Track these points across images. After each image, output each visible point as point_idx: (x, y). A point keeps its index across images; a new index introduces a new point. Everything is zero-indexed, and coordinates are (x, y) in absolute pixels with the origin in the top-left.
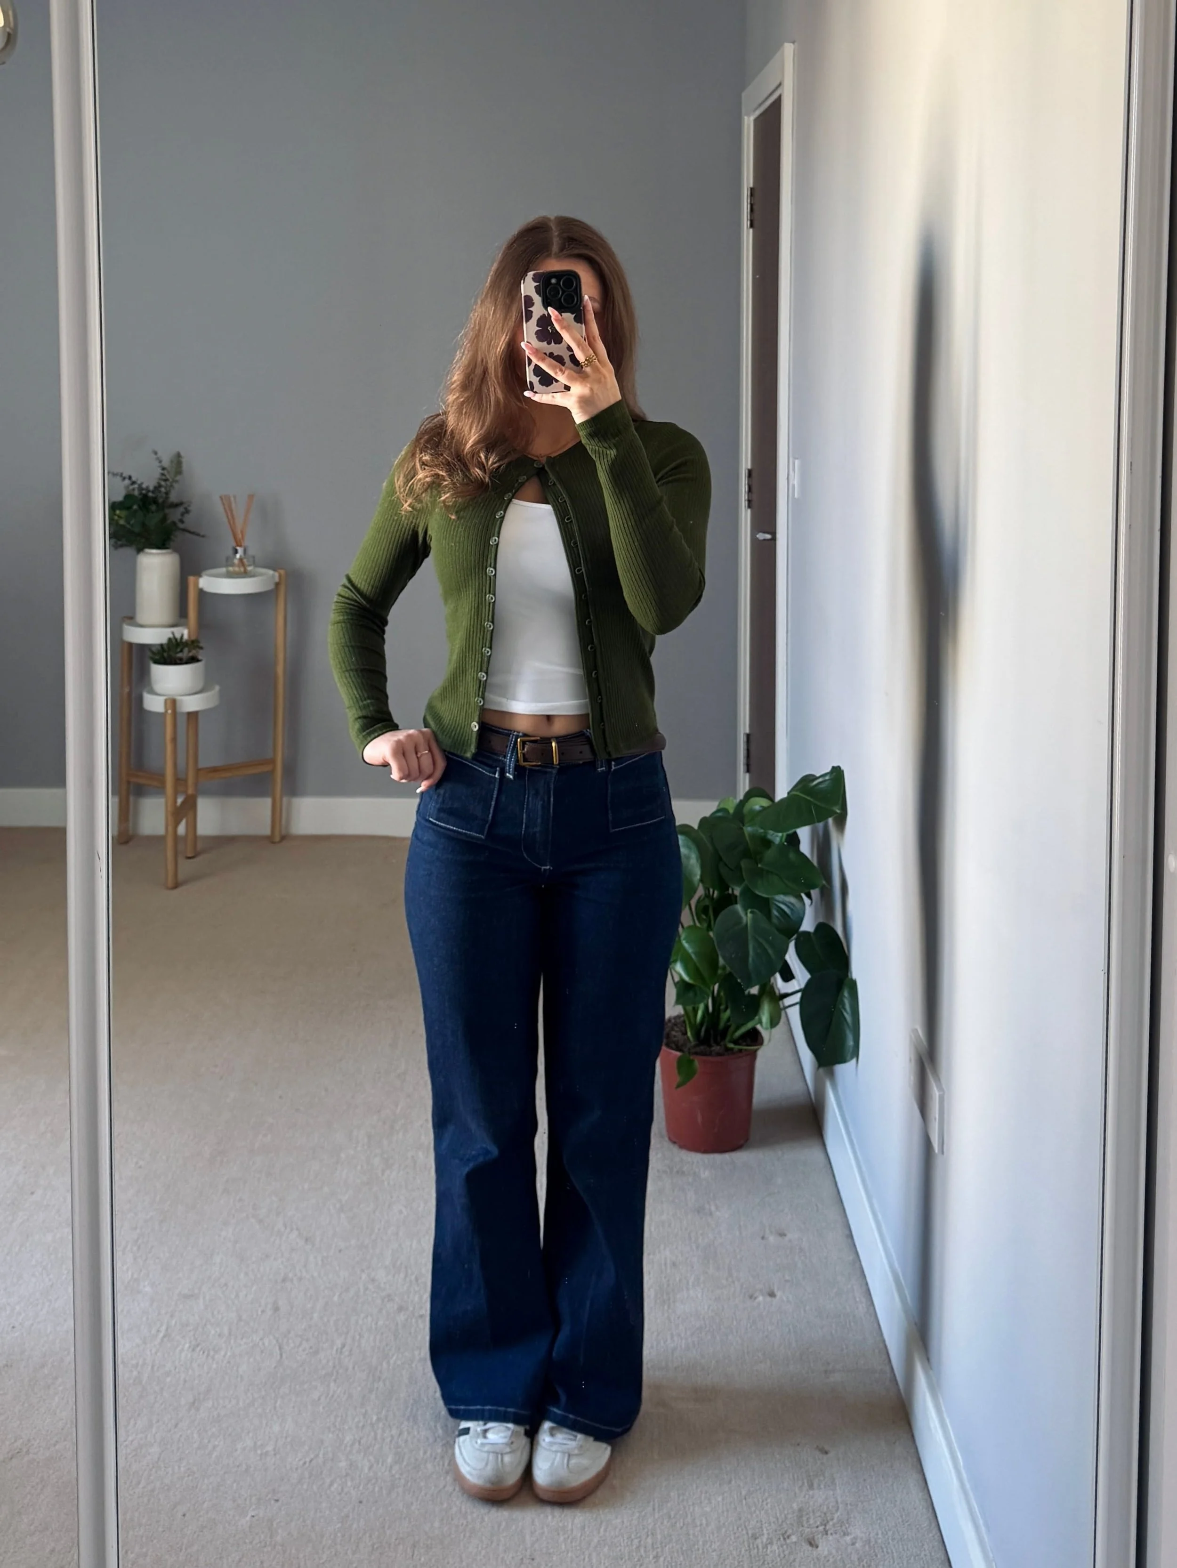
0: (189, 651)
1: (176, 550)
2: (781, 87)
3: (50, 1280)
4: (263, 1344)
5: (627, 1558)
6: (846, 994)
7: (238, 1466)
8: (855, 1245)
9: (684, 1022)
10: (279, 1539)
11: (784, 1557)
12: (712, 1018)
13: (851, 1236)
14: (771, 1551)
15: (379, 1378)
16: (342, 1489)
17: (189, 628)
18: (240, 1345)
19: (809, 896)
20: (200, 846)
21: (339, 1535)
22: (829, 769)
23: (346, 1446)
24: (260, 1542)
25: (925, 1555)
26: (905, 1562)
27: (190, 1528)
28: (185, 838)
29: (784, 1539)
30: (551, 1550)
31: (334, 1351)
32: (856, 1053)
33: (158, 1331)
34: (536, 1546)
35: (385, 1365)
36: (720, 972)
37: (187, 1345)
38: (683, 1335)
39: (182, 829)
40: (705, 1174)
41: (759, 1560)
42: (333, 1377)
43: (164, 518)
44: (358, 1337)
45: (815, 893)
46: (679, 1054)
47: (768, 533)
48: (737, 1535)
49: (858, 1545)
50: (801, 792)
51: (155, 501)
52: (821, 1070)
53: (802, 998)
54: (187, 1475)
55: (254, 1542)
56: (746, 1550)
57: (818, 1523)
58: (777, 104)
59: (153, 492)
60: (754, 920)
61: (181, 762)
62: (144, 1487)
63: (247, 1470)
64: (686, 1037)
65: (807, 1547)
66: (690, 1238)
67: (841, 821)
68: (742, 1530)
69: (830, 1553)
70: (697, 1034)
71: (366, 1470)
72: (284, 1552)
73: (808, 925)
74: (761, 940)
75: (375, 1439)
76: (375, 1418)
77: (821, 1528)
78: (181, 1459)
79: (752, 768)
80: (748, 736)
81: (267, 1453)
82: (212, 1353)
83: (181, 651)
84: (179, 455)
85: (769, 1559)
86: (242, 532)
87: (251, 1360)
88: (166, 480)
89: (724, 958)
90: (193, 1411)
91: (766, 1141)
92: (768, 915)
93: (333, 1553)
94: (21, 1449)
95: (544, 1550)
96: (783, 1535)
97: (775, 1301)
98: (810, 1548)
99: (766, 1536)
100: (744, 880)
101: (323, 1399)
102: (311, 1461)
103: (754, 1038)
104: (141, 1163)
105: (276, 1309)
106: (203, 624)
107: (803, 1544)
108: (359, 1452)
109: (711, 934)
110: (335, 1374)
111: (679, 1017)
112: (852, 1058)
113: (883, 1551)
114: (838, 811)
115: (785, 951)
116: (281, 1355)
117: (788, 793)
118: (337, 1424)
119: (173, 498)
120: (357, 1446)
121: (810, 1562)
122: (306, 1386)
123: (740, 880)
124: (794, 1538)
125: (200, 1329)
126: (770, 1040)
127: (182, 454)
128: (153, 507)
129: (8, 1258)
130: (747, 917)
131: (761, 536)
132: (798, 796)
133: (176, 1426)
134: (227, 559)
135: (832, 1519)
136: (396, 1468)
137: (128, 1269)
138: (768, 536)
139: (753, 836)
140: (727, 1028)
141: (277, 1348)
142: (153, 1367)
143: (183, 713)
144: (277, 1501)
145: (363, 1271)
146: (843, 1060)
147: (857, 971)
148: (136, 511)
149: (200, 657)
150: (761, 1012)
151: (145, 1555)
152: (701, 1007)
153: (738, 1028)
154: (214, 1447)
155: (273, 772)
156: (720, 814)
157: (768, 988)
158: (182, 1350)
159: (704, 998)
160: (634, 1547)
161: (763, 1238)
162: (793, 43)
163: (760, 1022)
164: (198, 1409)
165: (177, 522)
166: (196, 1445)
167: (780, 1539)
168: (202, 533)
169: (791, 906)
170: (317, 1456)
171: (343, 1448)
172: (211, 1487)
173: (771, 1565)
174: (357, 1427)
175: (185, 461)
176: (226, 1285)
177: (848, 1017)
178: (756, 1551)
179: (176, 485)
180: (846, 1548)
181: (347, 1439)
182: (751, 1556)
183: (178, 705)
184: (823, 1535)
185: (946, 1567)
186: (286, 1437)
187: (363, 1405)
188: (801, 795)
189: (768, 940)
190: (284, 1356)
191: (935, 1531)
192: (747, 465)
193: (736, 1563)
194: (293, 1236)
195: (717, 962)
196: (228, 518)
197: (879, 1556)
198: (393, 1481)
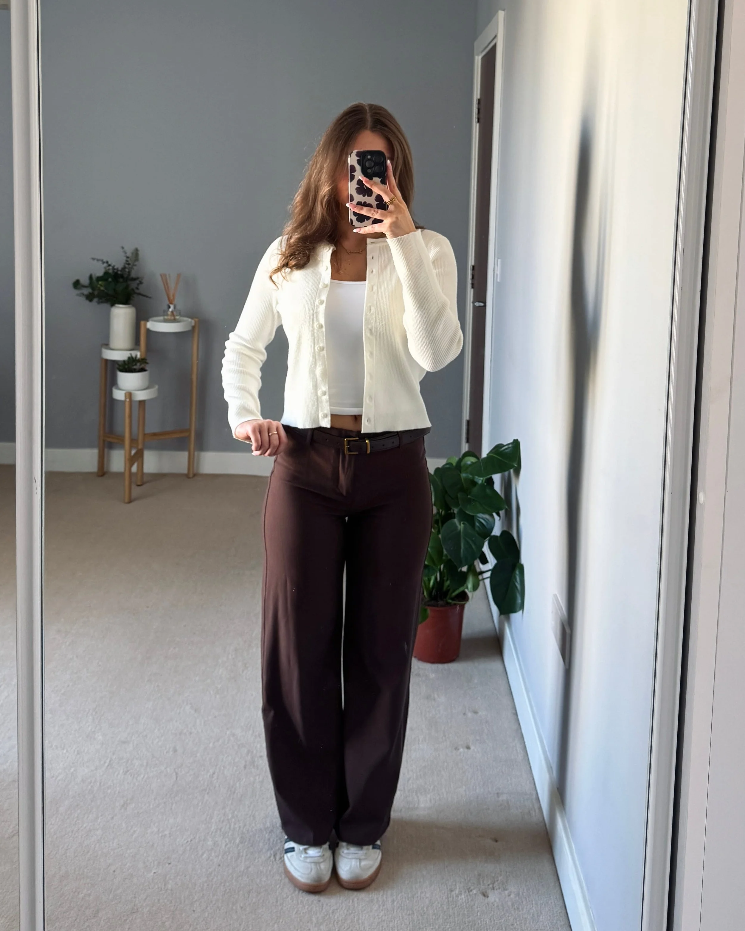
0: (141, 365)
1: (134, 305)
2: (497, 37)
4: (166, 771)
6: (517, 572)
7: (148, 843)
8: (518, 720)
10: (169, 886)
11: (468, 902)
12: (439, 584)
13: (516, 714)
14: (461, 899)
15: (234, 792)
16: (209, 858)
17: (141, 351)
18: (153, 772)
19: (498, 514)
20: (145, 479)
21: (205, 884)
22: (511, 441)
23: (212, 832)
24: (158, 888)
25: (551, 903)
26: (539, 906)
27: (118, 879)
28: (136, 474)
29: (469, 892)
31: (208, 776)
32: (522, 607)
33: (105, 762)
35: (238, 785)
36: (444, 558)
37: (121, 771)
38: (414, 771)
39: (134, 469)
40: (432, 676)
41: (453, 904)
42: (207, 792)
43: (127, 287)
44: (222, 768)
45: (501, 512)
47: (481, 302)
48: (440, 889)
49: (512, 896)
50: (495, 454)
51: (122, 276)
52: (502, 616)
53: (492, 574)
54: (117, 847)
55: (154, 889)
56: (446, 898)
57: (489, 883)
58: (494, 48)
59: (121, 271)
60: (465, 528)
61: (135, 428)
62: (91, 855)
63: (153, 845)
65: (481, 897)
66: (421, 714)
67: (517, 471)
68: (444, 886)
69: (495, 901)
70: (430, 594)
71: (223, 847)
72: (172, 894)
73: (497, 531)
74: (468, 540)
75: (230, 828)
76: (230, 816)
77: (491, 886)
78: (114, 838)
79: (470, 440)
80: (468, 422)
81: (165, 835)
82: (136, 776)
83: (136, 365)
84: (137, 250)
85: (459, 903)
86: (173, 296)
87: (159, 780)
88: (129, 264)
89: (446, 550)
90: (123, 810)
91: (469, 657)
92: (473, 525)
93: (201, 895)
96: (468, 889)
97: (470, 751)
98: (484, 898)
99: (458, 890)
100: (459, 505)
101: (200, 804)
102: (191, 841)
103: (464, 597)
104: (100, 663)
105: (175, 751)
106: (148, 349)
107: (480, 895)
108: (220, 836)
109: (440, 536)
110: (208, 789)
112: (520, 610)
113: (526, 901)
114: (516, 465)
115: (482, 546)
116: (177, 779)
117: (488, 455)
118: (208, 820)
119: (133, 275)
120: (218, 832)
121: (483, 906)
122: (190, 796)
123: (457, 505)
124: (474, 891)
125: (130, 762)
126: (472, 598)
127: (139, 249)
128: (121, 280)
130: (461, 527)
131: (477, 304)
132: (493, 456)
133: (112, 818)
134: (164, 311)
135: (497, 881)
136: (241, 846)
137: (89, 726)
138: (482, 304)
139: (466, 479)
140: (448, 591)
141: (174, 774)
142: (100, 783)
143: (136, 401)
144: (170, 864)
145: (228, 729)
146: (515, 611)
147: (525, 559)
148: (110, 282)
149: (147, 368)
150: (467, 582)
151: (89, 895)
152: (433, 578)
153: (454, 591)
154: (134, 832)
155: (189, 437)
156: (448, 466)
157: (472, 568)
158: (118, 774)
159: (434, 572)
161: (464, 714)
162: (504, 10)
163: (467, 588)
164: (126, 809)
165: (134, 288)
166: (123, 830)
167: (466, 891)
168: (150, 296)
169: (487, 520)
170: (195, 838)
171: (210, 833)
172: (131, 855)
173: (460, 907)
174: (219, 821)
175: (140, 253)
176: (146, 736)
177: (518, 586)
178: (451, 899)
179: (135, 267)
180: (505, 898)
181: (213, 828)
182: (448, 901)
183: (133, 396)
184: (491, 890)
185: (564, 911)
186: (177, 827)
187: (224, 808)
188: (495, 456)
189: (472, 541)
190: (178, 778)
191: (558, 888)
192: (471, 262)
193: (439, 905)
194: (188, 708)
195: (442, 552)
196: (165, 287)
197: (524, 903)
198: (239, 853)
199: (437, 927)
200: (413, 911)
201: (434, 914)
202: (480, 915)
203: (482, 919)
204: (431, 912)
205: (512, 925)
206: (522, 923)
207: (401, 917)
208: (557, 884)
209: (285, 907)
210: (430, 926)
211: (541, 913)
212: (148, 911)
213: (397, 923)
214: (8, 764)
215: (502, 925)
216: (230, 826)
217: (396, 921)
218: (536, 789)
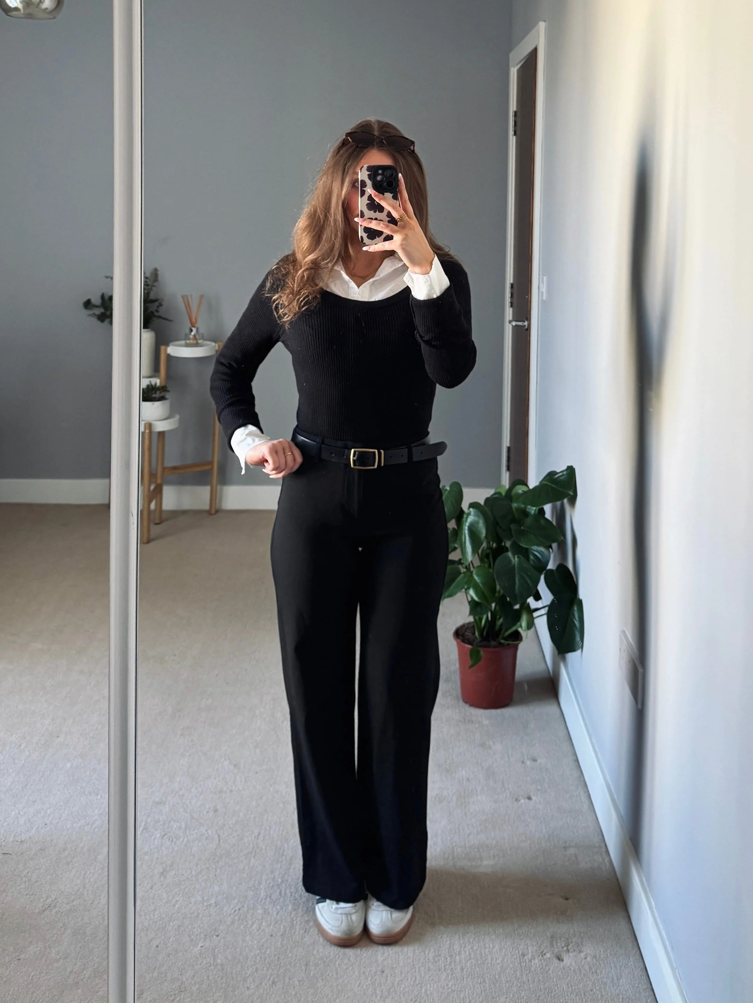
0: (161, 393)
1: (153, 330)
3: (69, 793)
4: (208, 833)
5: (443, 970)
6: (576, 609)
7: (192, 913)
8: (580, 767)
9: (474, 626)
10: (219, 961)
11: (542, 967)
12: (491, 624)
13: (577, 761)
14: (534, 964)
15: (283, 855)
16: (260, 928)
17: (160, 379)
18: (193, 835)
19: (552, 547)
20: (164, 516)
21: (258, 958)
22: (565, 468)
23: (262, 900)
24: (207, 963)
25: (631, 965)
26: (619, 969)
27: (161, 955)
28: (155, 511)
29: (542, 956)
30: (394, 966)
31: (253, 838)
32: (581, 646)
34: (385, 963)
35: (286, 845)
36: (497, 595)
37: (158, 835)
38: (474, 825)
39: (153, 506)
40: (486, 722)
41: (527, 970)
42: (253, 855)
43: (146, 309)
44: (268, 828)
45: (555, 545)
46: (470, 647)
47: (525, 321)
48: (512, 954)
49: (589, 959)
50: (549, 482)
52: (558, 656)
53: (549, 611)
54: (158, 920)
55: (203, 964)
56: (518, 964)
57: (563, 945)
60: (520, 562)
61: (154, 463)
63: (197, 916)
64: (474, 636)
65: (556, 961)
66: (478, 763)
67: (573, 500)
68: (516, 950)
69: (571, 965)
70: (481, 634)
71: (275, 915)
72: (223, 969)
73: (551, 566)
74: (523, 574)
75: (280, 894)
76: (280, 880)
77: (565, 948)
78: (155, 910)
79: (511, 468)
80: (509, 449)
81: (210, 905)
82: (174, 840)
83: (155, 393)
84: (156, 270)
85: (533, 969)
86: (196, 319)
87: (200, 844)
88: (148, 285)
89: (500, 585)
90: (162, 879)
91: (524, 700)
92: (528, 558)
93: (254, 970)
94: (50, 905)
95: (390, 966)
96: (541, 953)
97: (532, 802)
98: (558, 962)
99: (530, 954)
100: (512, 536)
101: (247, 868)
102: (239, 909)
103: (517, 636)
105: (216, 811)
106: (168, 376)
107: (554, 959)
108: (270, 903)
109: (492, 571)
110: (254, 852)
111: (470, 623)
112: (578, 649)
113: (604, 963)
114: (572, 494)
115: (538, 582)
116: (219, 841)
117: (540, 483)
118: (256, 886)
119: (152, 296)
120: (268, 899)
121: (559, 970)
122: (236, 861)
123: (510, 536)
124: (548, 955)
125: (167, 824)
126: (527, 638)
127: (158, 268)
129: (43, 779)
130: (515, 560)
131: (520, 324)
132: (546, 484)
133: (152, 887)
134: (186, 335)
135: (572, 943)
136: (294, 913)
138: (525, 323)
139: (518, 509)
140: (500, 629)
141: (217, 836)
143: (156, 432)
144: (218, 936)
145: (271, 785)
146: (573, 650)
147: (583, 593)
149: (167, 397)
150: (521, 620)
152: (484, 617)
153: (507, 630)
154: (177, 901)
155: (212, 469)
156: (496, 496)
157: (526, 605)
158: (155, 838)
159: (486, 612)
160: (448, 963)
161: (523, 762)
162: (545, 21)
163: (521, 626)
164: (165, 877)
165: (154, 311)
166: (164, 901)
167: (539, 955)
168: (170, 319)
169: (542, 553)
170: (243, 906)
171: (259, 901)
172: (174, 928)
173: (534, 973)
174: (269, 887)
175: (159, 273)
176: (183, 795)
177: (577, 623)
178: (524, 964)
179: (153, 288)
180: (581, 961)
181: (263, 894)
182: (521, 967)
183: (153, 427)
184: (566, 953)
185: (645, 974)
186: (223, 894)
187: (272, 872)
188: (548, 483)
189: (528, 575)
190: (221, 841)
191: (636, 949)
192: (510, 281)
193: (512, 972)
194: (226, 763)
195: (495, 588)
196: (187, 310)
197: (602, 966)
198: (292, 921)
199: (511, 996)
200: (485, 980)
201: (507, 982)
202: (556, 981)
203: (559, 986)
204: (503, 979)
205: (591, 990)
206: (601, 988)
207: (472, 987)
208: (635, 943)
209: (346, 979)
210: (504, 995)
211: (621, 976)
212: (197, 990)
213: (468, 993)
214: (33, 831)
215: (580, 991)
216: (281, 891)
217: (467, 991)
218: (604, 840)
